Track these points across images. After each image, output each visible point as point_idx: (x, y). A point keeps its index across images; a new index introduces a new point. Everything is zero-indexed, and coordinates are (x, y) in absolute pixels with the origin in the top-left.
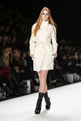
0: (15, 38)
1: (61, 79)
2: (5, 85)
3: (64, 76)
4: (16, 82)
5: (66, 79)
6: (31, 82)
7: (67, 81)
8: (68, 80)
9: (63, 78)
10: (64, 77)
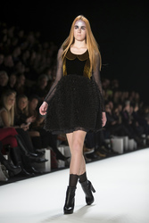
0: (23, 78)
1: (103, 147)
2: (6, 157)
3: (108, 141)
4: (26, 152)
5: (112, 146)
6: (51, 152)
7: (112, 151)
8: (115, 149)
9: (106, 145)
10: (108, 144)
